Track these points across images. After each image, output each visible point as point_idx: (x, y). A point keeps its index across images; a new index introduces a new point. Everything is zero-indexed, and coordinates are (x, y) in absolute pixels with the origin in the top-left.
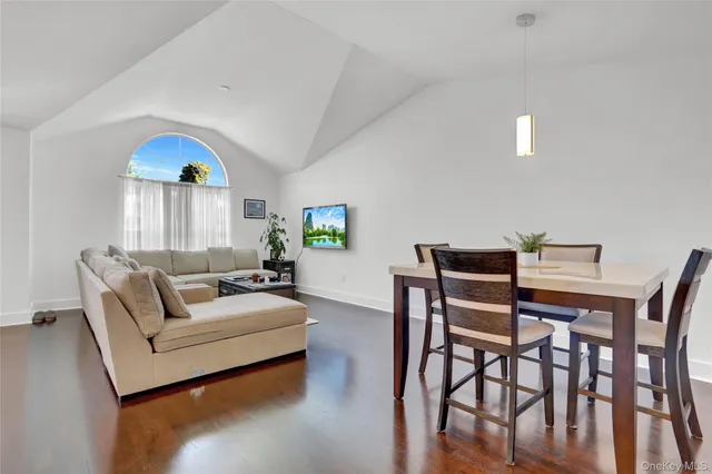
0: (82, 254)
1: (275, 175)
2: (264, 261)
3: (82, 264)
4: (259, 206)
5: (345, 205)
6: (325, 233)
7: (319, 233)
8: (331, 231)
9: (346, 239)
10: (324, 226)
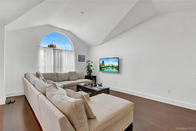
0: (25, 75)
1: (88, 47)
2: (85, 76)
3: (25, 79)
4: (83, 57)
5: (118, 58)
6: (109, 67)
7: (107, 67)
8: (112, 66)
9: (118, 68)
10: (109, 65)
